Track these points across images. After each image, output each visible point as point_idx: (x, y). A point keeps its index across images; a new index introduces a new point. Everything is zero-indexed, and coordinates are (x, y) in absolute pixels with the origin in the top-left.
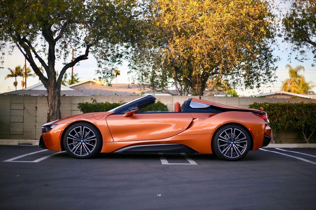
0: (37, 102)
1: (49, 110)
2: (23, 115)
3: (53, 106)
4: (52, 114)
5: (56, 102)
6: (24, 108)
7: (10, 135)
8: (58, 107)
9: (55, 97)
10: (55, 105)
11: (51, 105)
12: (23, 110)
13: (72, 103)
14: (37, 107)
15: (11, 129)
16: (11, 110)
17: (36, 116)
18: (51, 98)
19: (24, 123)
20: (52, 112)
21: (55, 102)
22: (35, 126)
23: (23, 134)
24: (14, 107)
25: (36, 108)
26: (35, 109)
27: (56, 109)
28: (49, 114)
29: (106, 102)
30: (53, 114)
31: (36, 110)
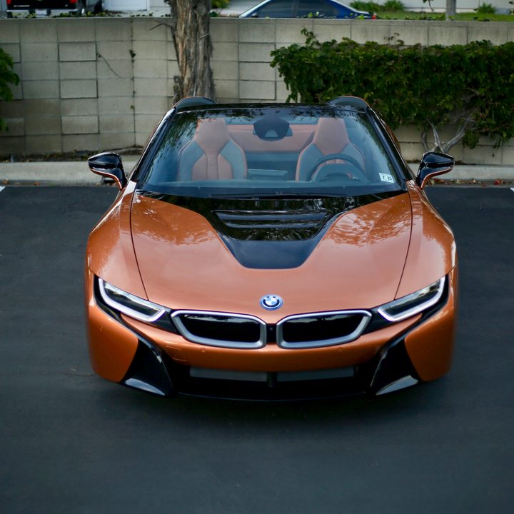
0: (132, 36)
1: (181, 69)
2: (95, 77)
3: (192, 56)
4: (189, 80)
5: (201, 43)
6: (98, 55)
7: (63, 135)
8: (206, 59)
9: (197, 30)
10: (196, 53)
11: (186, 53)
12: (93, 64)
13: (241, 41)
14: (135, 52)
15: (64, 119)
16: (61, 64)
17: (133, 78)
18: (185, 33)
19: (99, 99)
20: (188, 75)
21: (197, 46)
22: (133, 107)
23: (99, 133)
24: (70, 53)
25: (133, 55)
26: (128, 57)
27: (200, 67)
28: (179, 80)
30: (193, 79)
31: (133, 61)
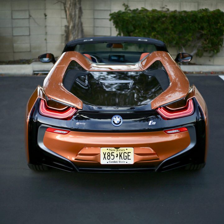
0: (45, 7)
1: (68, 22)
2: (28, 25)
3: (73, 16)
4: (72, 27)
5: (77, 10)
6: (30, 16)
7: (14, 52)
8: (80, 17)
9: (75, 4)
10: (75, 15)
11: (71, 15)
12: (27, 20)
13: (95, 9)
14: (47, 14)
15: (15, 45)
16: (13, 20)
17: (46, 27)
18: (70, 6)
19: (31, 36)
20: (71, 25)
21: (75, 11)
22: (46, 39)
23: (30, 51)
24: (17, 15)
25: (46, 16)
26: (44, 16)
27: (77, 21)
28: (67, 27)
29: (142, 8)
30: (74, 27)
31: (46, 19)
